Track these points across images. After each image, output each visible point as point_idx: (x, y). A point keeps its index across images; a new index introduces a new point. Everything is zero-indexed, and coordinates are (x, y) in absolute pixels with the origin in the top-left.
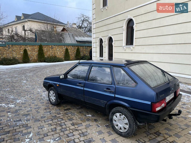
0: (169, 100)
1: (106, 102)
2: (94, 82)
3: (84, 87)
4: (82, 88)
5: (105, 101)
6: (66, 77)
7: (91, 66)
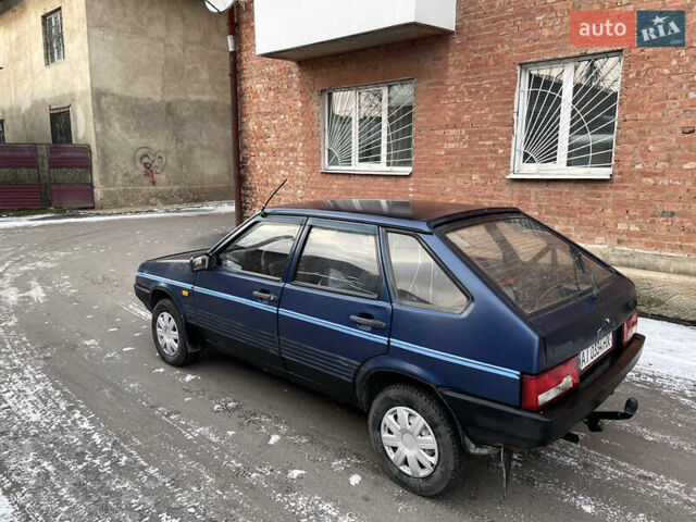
0: (591, 361)
1: (359, 364)
2: (319, 286)
3: (278, 303)
4: (273, 309)
5: (351, 361)
6: (215, 264)
7: (307, 228)
